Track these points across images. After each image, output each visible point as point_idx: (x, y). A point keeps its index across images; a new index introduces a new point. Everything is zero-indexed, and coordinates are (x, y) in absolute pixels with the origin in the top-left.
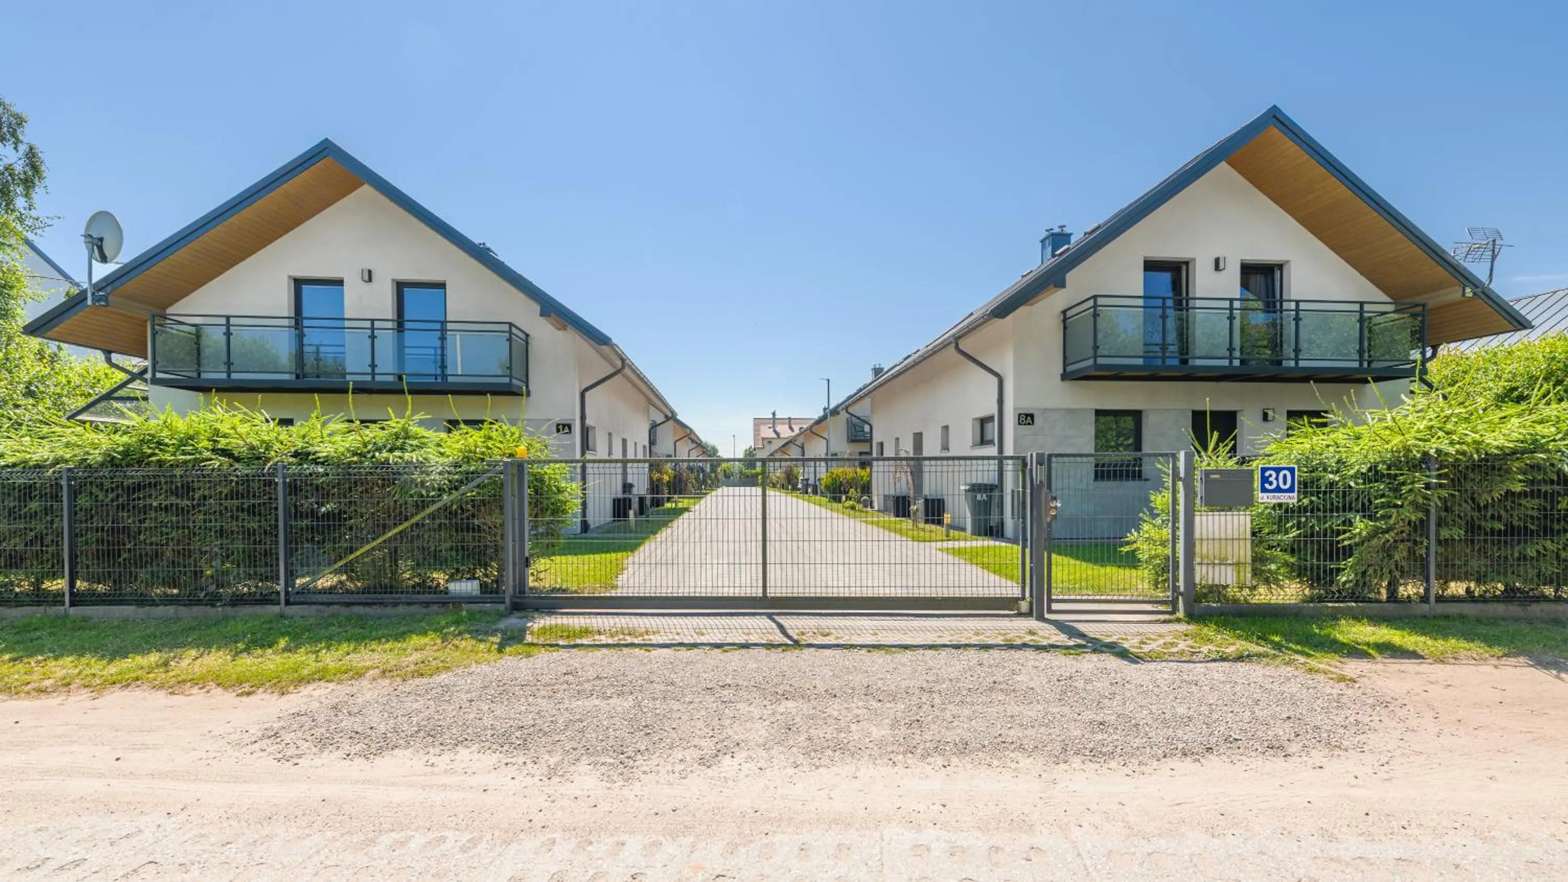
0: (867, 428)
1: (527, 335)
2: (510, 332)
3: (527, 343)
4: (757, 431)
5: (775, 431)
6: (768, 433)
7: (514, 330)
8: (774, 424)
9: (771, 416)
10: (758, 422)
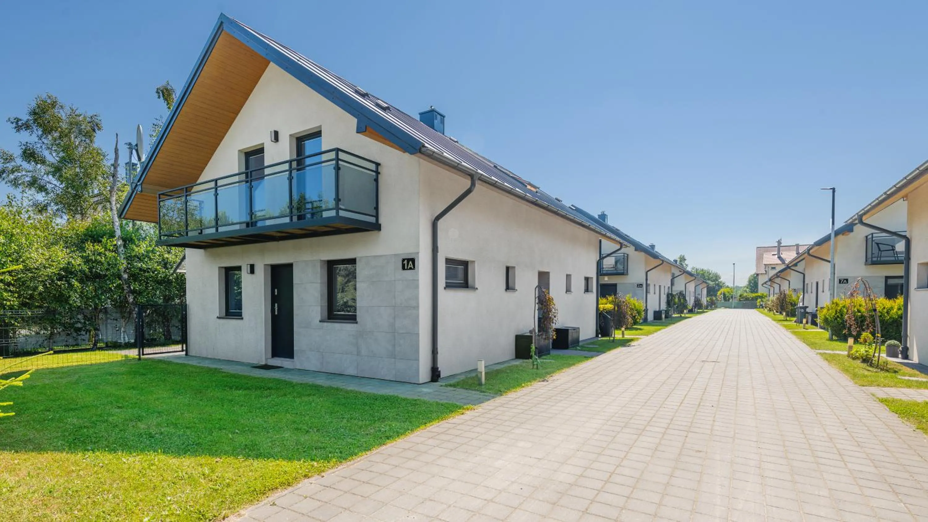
0: (900, 246)
1: (378, 165)
2: (337, 159)
3: (377, 173)
4: (759, 258)
5: (779, 258)
6: (771, 259)
7: (342, 156)
8: (779, 251)
9: (776, 245)
10: (761, 251)
